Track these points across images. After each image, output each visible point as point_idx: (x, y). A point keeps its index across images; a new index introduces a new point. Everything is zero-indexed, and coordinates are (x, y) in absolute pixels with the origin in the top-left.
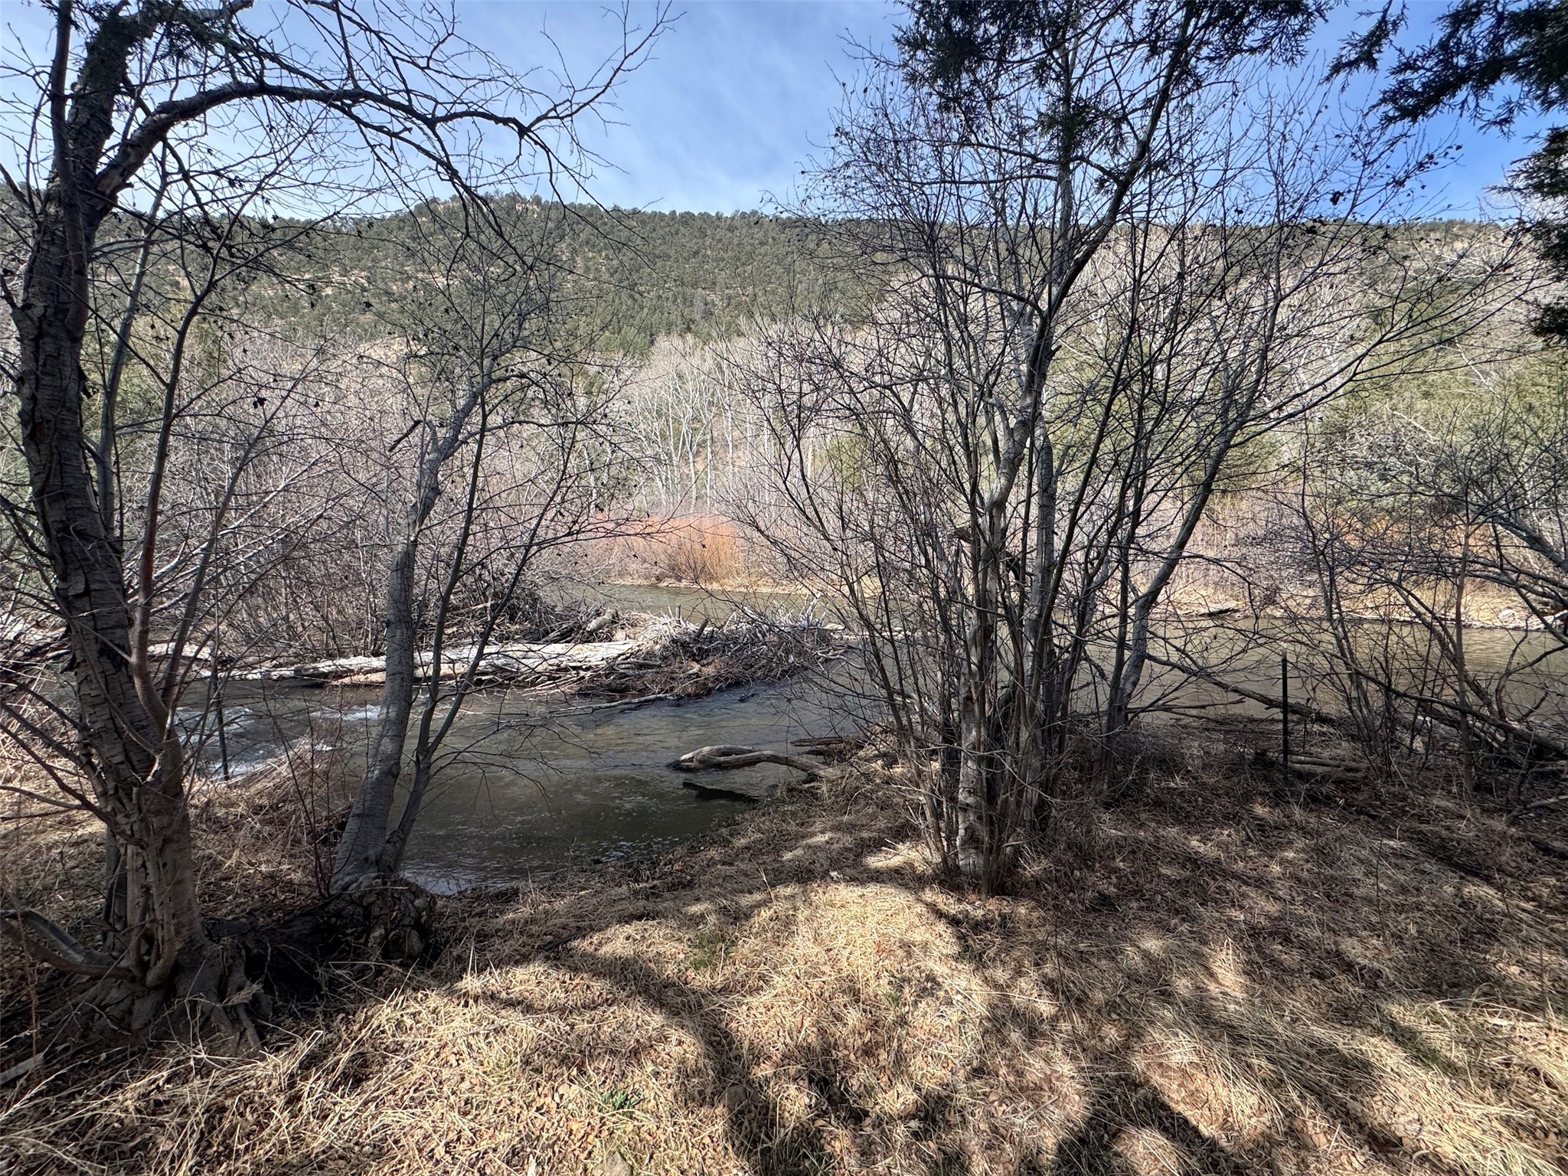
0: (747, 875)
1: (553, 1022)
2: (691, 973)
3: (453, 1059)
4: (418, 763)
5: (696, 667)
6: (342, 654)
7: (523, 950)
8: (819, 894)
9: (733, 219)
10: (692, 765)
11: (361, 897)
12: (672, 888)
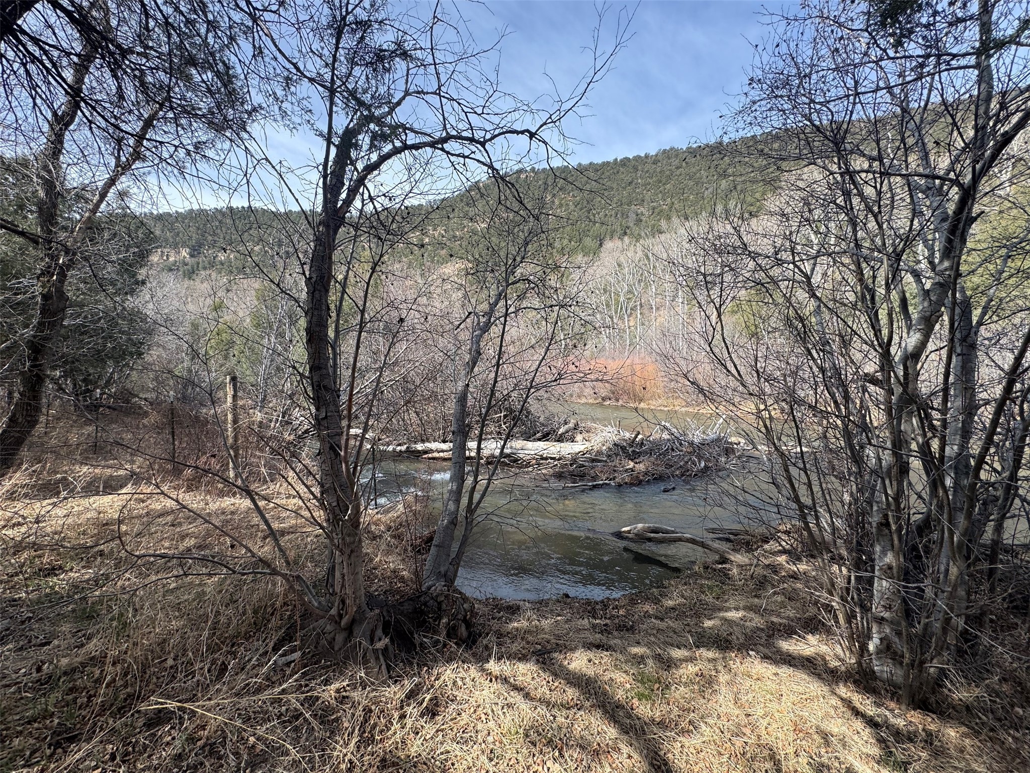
0: (675, 633)
1: (542, 710)
2: (636, 702)
3: (483, 717)
4: (467, 518)
5: (631, 464)
6: (428, 440)
7: (524, 652)
8: (737, 663)
9: (656, 155)
10: (630, 536)
11: (437, 596)
12: (620, 628)
